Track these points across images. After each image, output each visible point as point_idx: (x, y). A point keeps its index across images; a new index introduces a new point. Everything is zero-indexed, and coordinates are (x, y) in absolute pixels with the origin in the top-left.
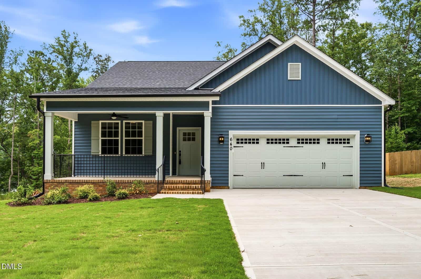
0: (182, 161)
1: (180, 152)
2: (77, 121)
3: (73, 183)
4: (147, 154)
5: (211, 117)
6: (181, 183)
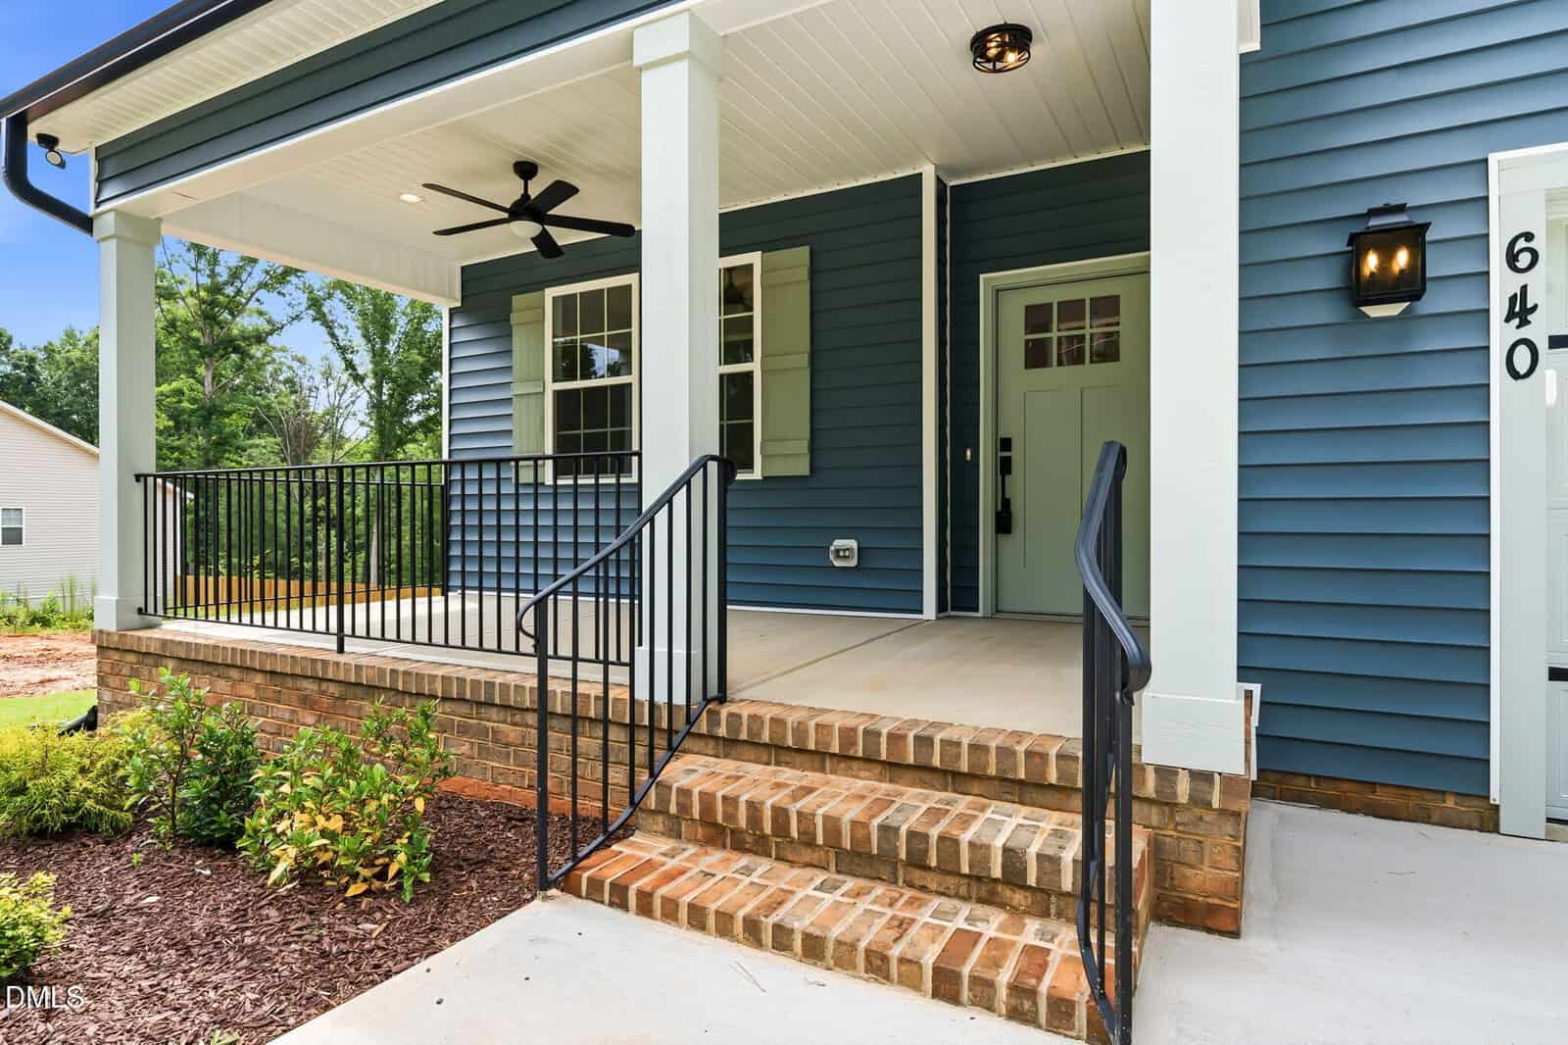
0: (1016, 508)
1: (1006, 444)
2: (459, 304)
4: (781, 469)
5: (1255, 45)
6: (869, 760)
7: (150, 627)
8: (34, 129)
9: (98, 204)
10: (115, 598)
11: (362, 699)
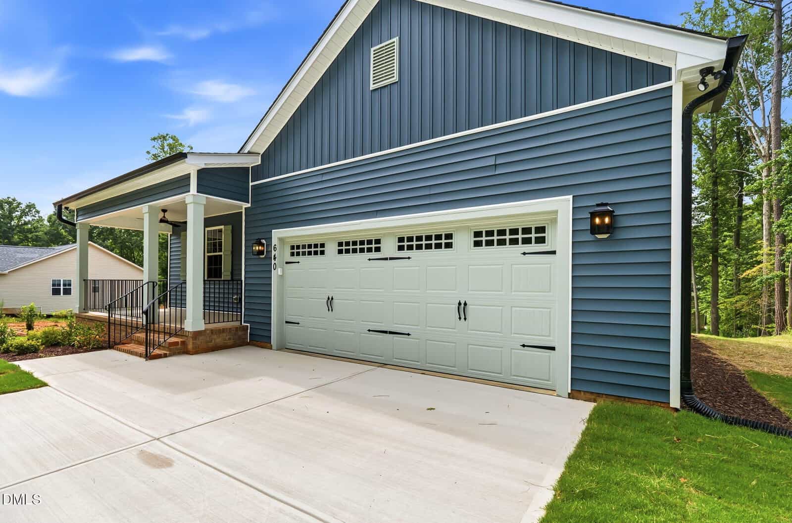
7: (86, 313)
8: (63, 207)
9: (77, 221)
10: (78, 306)
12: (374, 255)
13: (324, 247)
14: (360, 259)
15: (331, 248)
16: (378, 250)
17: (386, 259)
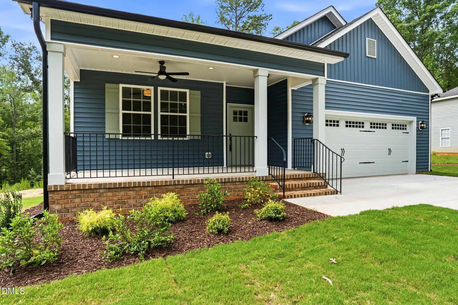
1: (230, 135)
2: (79, 81)
3: (114, 190)
11: (190, 187)
12: (361, 129)
13: (338, 123)
14: (356, 131)
15: (342, 124)
16: (363, 127)
17: (366, 131)
